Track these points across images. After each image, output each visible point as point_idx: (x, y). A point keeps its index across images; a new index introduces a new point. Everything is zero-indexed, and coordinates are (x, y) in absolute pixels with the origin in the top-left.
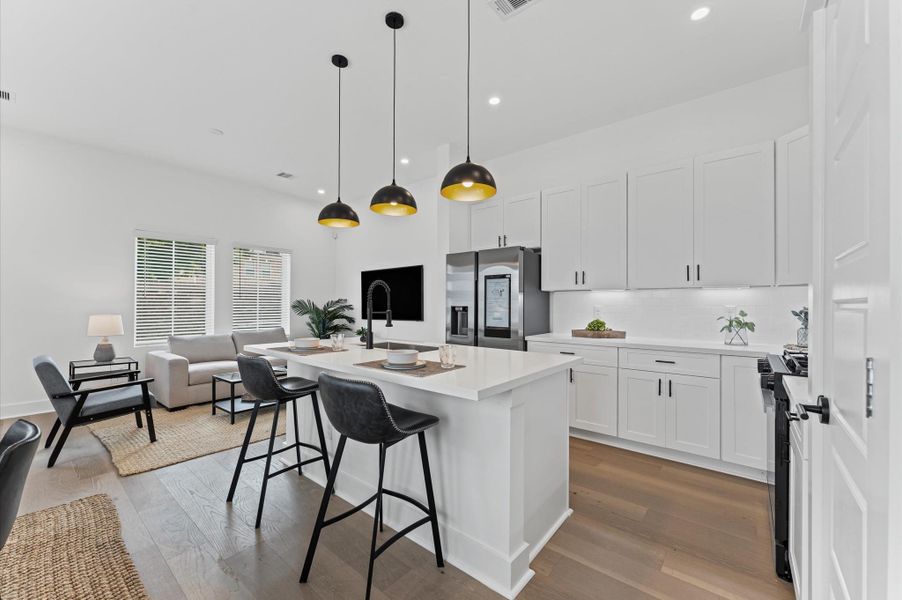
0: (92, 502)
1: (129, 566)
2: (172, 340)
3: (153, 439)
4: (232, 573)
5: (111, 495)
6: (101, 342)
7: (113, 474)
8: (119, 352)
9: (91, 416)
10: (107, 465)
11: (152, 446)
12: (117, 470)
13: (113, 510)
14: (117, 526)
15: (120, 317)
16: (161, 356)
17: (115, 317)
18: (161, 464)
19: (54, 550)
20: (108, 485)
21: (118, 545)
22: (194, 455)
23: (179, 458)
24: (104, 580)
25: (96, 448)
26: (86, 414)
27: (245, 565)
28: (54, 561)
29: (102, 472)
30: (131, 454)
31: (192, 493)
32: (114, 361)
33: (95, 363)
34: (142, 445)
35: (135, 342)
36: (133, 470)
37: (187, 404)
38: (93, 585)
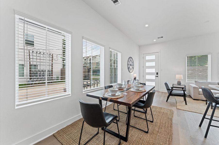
0: (170, 110)
1: (171, 124)
2: (196, 81)
3: (186, 104)
4: (192, 141)
5: (174, 111)
6: (178, 81)
7: (176, 107)
8: (182, 83)
9: (173, 95)
10: (175, 105)
11: (186, 105)
12: (177, 107)
13: (173, 113)
14: (173, 116)
15: (182, 75)
16: (192, 85)
17: (181, 75)
18: (186, 110)
19: (162, 114)
20: (174, 109)
21: (171, 120)
22: (195, 112)
23: (191, 111)
24: (167, 123)
25: (175, 102)
26: (173, 94)
27: (196, 142)
28: (162, 116)
29: (174, 106)
30: (180, 105)
31: (190, 119)
32: (181, 85)
33: (177, 85)
34: (183, 104)
35: (186, 81)
36: (179, 108)
37: (199, 99)
38: (165, 123)
